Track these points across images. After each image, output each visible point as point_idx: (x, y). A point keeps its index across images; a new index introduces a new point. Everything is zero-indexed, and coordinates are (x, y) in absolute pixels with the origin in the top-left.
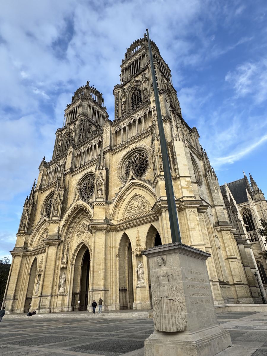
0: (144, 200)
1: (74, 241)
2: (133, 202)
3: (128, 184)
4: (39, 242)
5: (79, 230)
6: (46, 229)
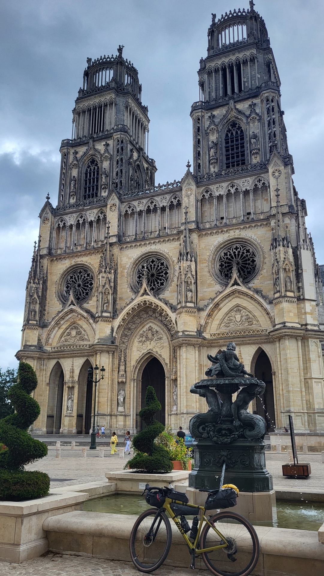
0: (249, 314)
1: (134, 349)
2: (233, 314)
3: (229, 290)
4: (60, 341)
5: (142, 335)
6: (74, 323)
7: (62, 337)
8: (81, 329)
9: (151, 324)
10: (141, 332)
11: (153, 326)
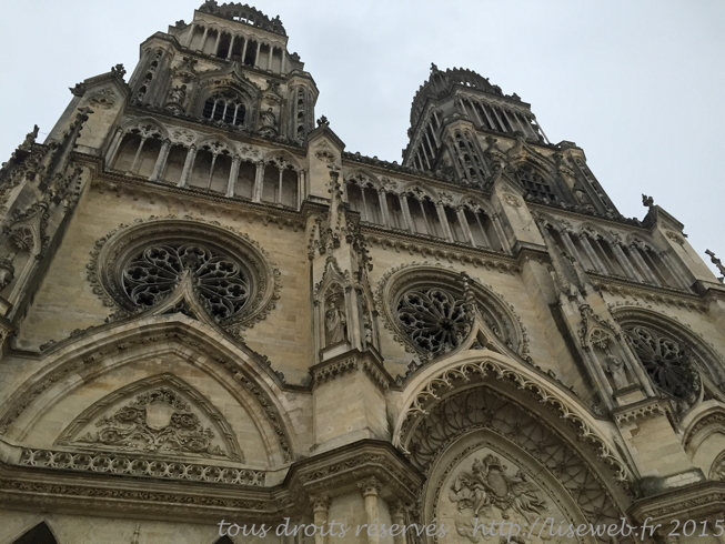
4: (75, 432)
5: (471, 481)
6: (166, 382)
7: (88, 420)
8: (195, 410)
9: (488, 451)
10: (465, 466)
11: (499, 457)
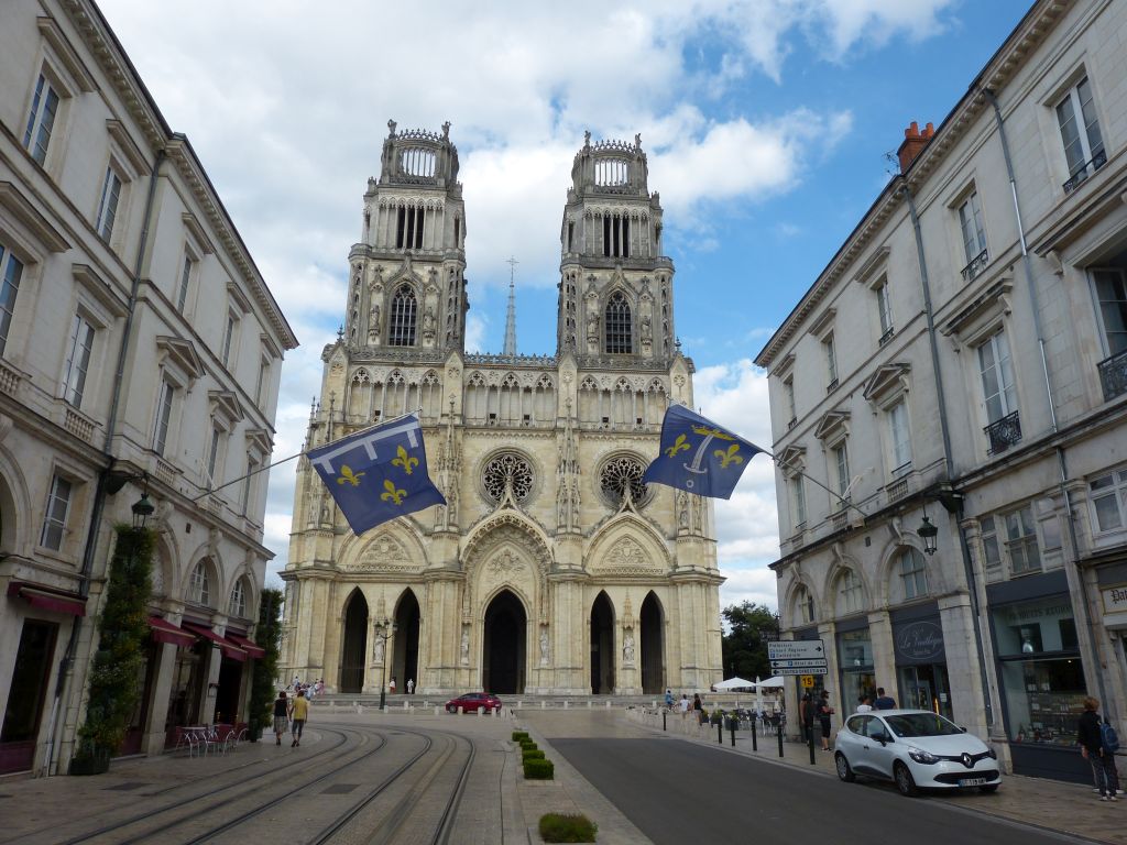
0: (640, 548)
2: (620, 546)
4: (360, 556)
6: (386, 533)
8: (396, 543)
9: (507, 547)
11: (511, 550)
